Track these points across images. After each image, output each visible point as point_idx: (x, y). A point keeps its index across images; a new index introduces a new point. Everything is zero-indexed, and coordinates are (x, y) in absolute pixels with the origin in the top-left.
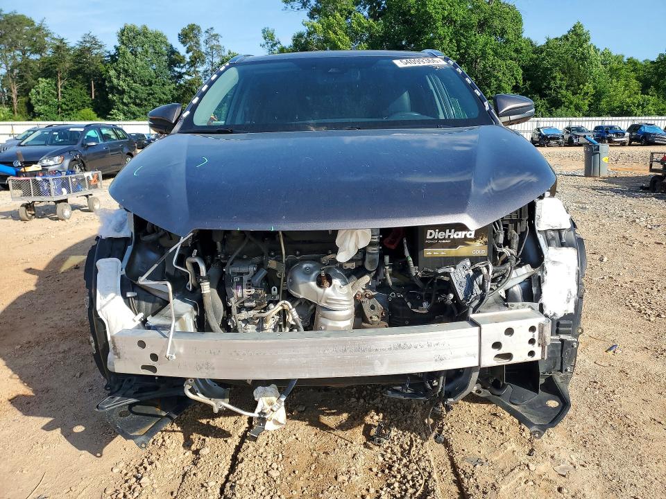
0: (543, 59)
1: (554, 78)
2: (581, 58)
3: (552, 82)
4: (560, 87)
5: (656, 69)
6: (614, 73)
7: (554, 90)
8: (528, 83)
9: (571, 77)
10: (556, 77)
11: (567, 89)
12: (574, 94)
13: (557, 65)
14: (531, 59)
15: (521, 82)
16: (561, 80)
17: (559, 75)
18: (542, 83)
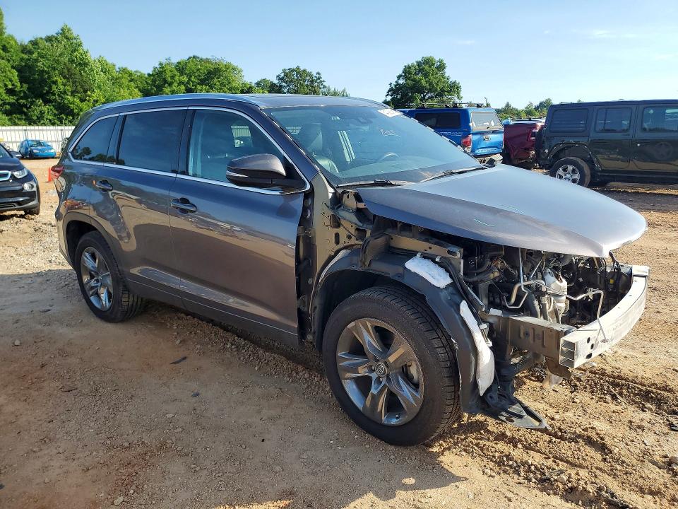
0: (37, 60)
1: (55, 83)
2: (80, 64)
3: (54, 86)
4: (65, 93)
5: (154, 81)
6: (116, 81)
7: (59, 95)
8: (25, 86)
9: (74, 82)
10: (56, 81)
11: (73, 93)
12: (82, 100)
13: (54, 69)
14: (22, 59)
15: (19, 85)
16: (64, 85)
17: (60, 80)
18: (42, 87)
